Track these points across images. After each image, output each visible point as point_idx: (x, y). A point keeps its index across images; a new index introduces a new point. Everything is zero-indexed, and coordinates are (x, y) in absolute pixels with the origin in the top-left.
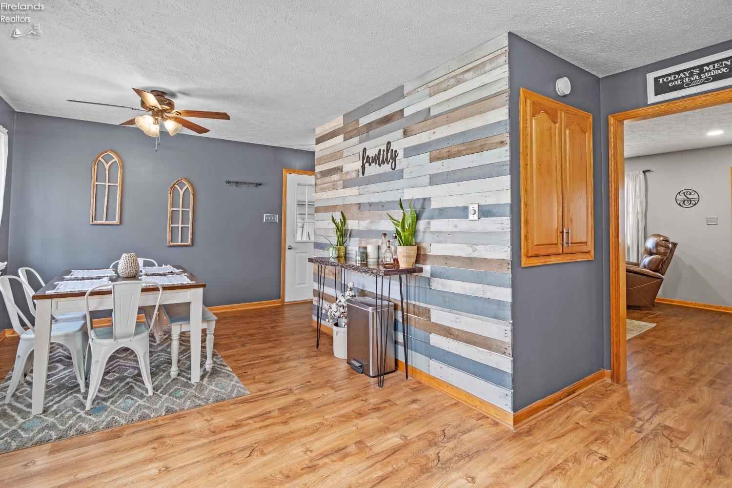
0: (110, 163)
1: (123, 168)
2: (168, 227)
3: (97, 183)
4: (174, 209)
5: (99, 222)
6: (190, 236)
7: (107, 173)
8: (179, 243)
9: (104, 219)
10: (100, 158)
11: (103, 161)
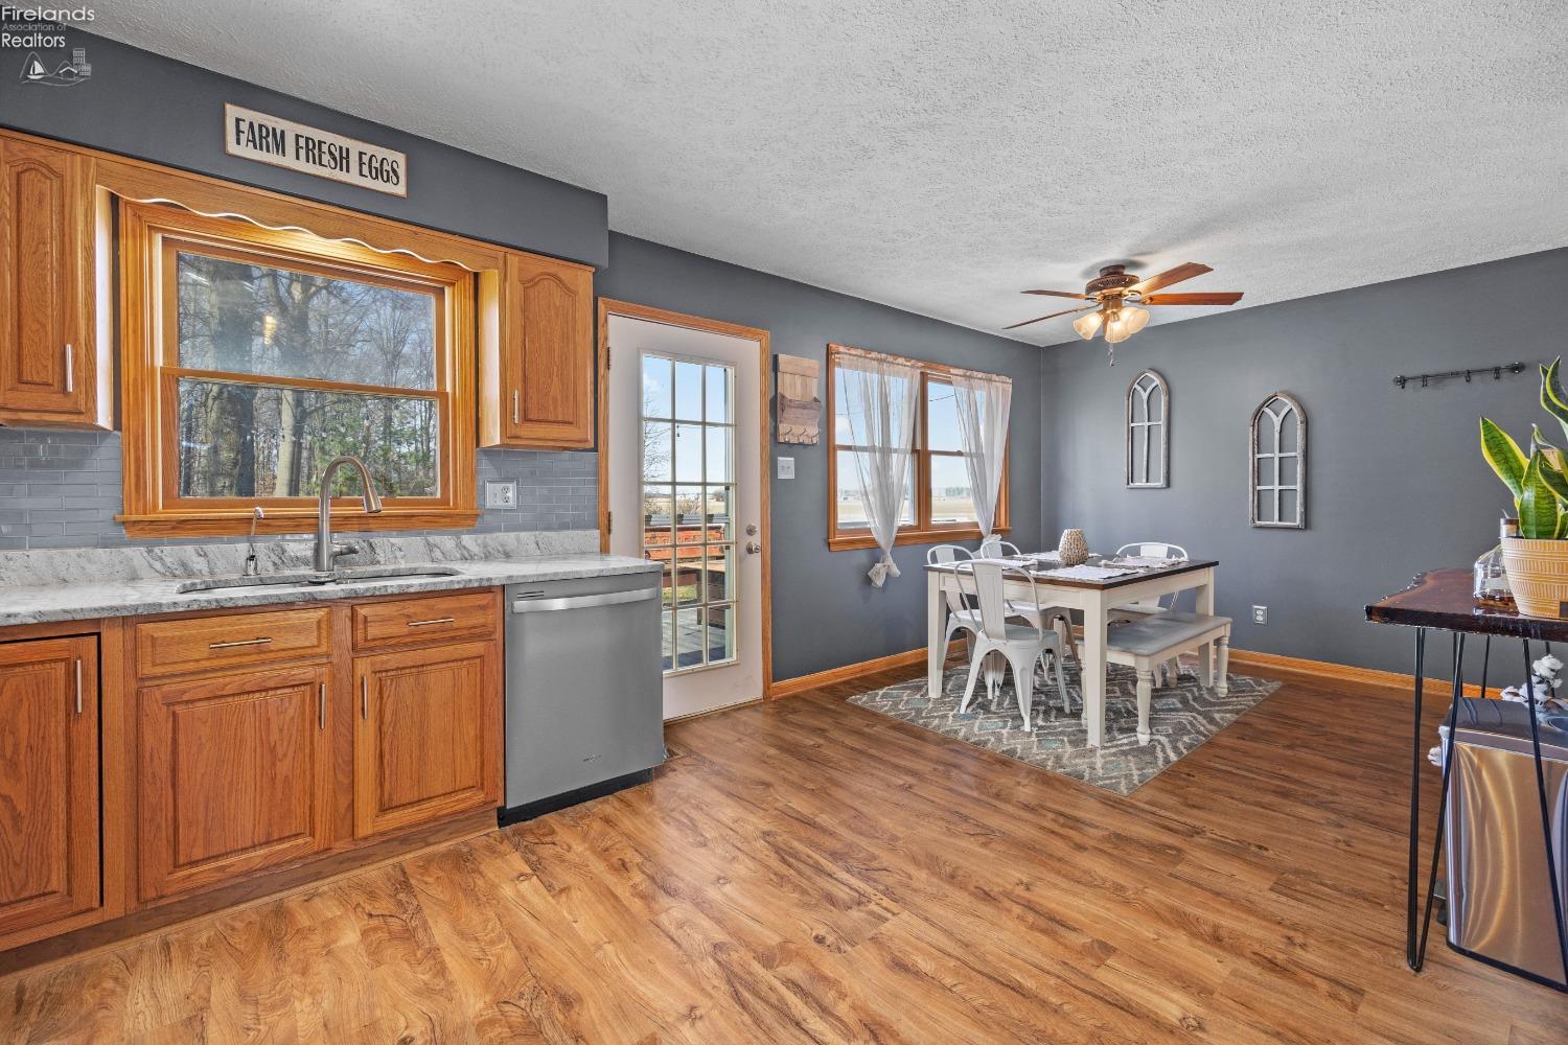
0: (1149, 391)
1: (1169, 393)
2: (1251, 489)
3: (1132, 425)
4: (1261, 456)
5: (1137, 484)
6: (1299, 509)
7: (1145, 406)
8: (1276, 522)
9: (1144, 480)
10: (1136, 386)
11: (1139, 388)
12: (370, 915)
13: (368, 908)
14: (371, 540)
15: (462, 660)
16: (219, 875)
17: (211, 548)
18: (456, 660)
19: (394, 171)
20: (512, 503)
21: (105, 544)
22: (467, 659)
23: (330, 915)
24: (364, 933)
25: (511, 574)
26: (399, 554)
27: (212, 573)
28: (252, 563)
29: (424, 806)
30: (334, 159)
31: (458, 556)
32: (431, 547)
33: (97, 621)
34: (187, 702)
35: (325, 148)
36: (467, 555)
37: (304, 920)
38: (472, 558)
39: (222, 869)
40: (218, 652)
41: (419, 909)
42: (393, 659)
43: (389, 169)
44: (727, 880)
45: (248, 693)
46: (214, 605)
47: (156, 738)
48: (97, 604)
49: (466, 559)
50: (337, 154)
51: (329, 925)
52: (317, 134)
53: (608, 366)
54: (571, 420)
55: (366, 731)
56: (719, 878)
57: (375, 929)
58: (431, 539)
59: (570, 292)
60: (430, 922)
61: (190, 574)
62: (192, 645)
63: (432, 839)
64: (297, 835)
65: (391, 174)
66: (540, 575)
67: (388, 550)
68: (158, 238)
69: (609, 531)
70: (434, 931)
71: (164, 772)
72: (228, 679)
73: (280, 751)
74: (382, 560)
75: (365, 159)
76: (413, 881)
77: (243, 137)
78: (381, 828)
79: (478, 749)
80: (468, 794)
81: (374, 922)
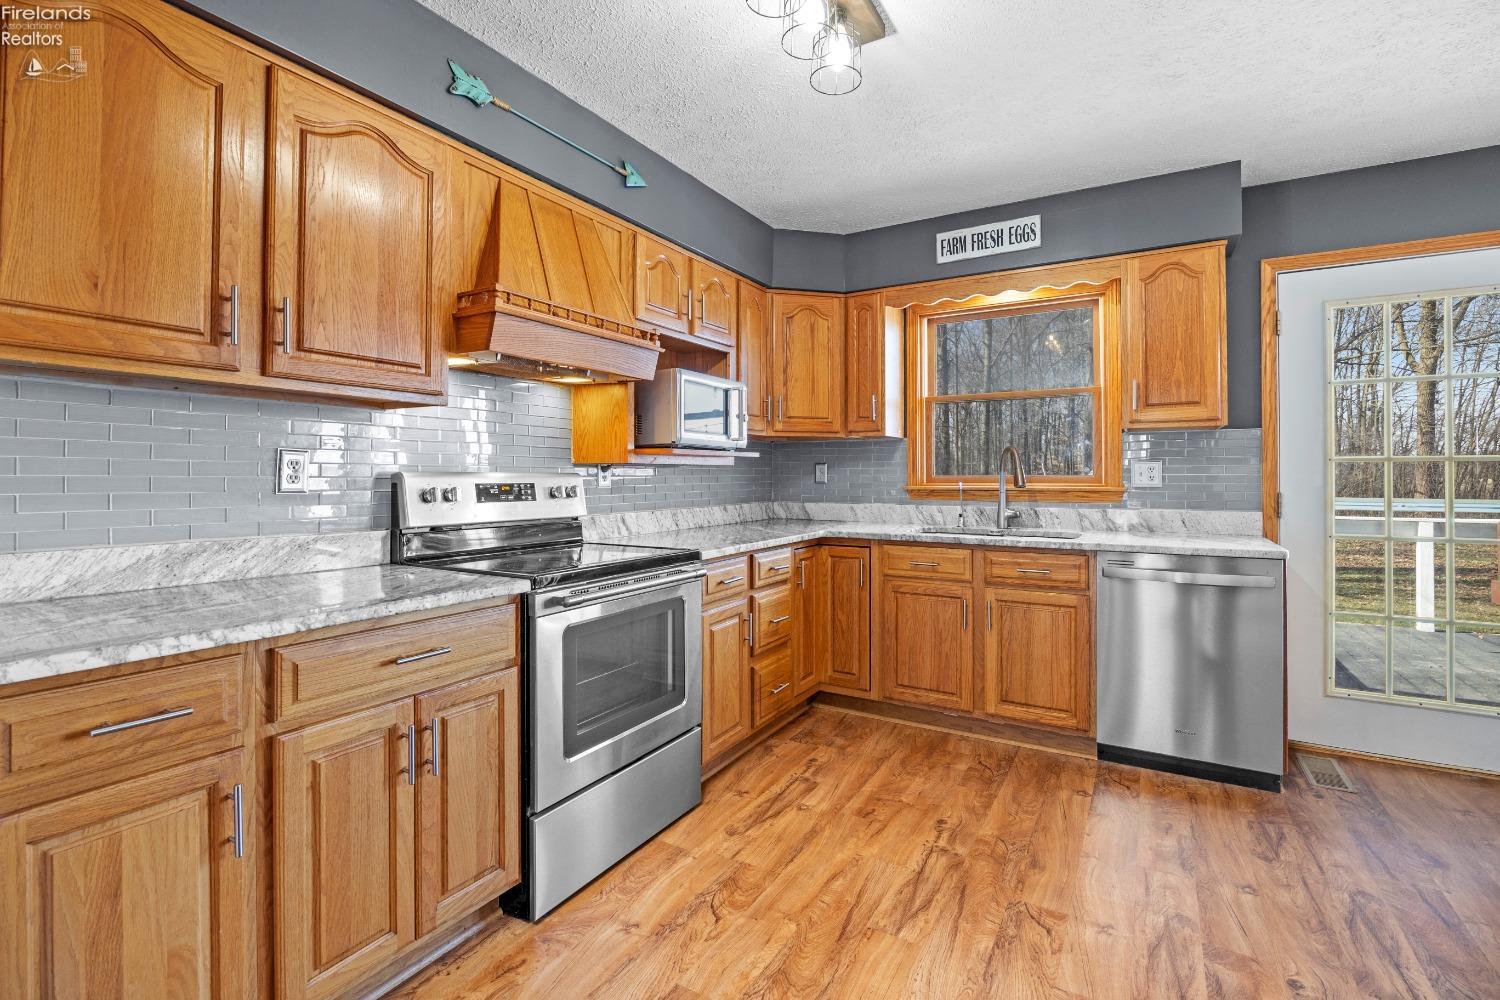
12: (980, 762)
13: (982, 759)
14: (1037, 509)
15: (1060, 606)
16: (914, 699)
17: (944, 508)
18: (1056, 606)
19: (1033, 231)
20: (1157, 482)
21: (901, 502)
22: (1064, 606)
23: (963, 751)
24: (970, 769)
25: (1100, 542)
26: (1056, 521)
27: (945, 524)
28: (962, 519)
29: (1030, 710)
30: (994, 240)
31: (1105, 527)
32: (1081, 517)
33: (869, 541)
34: (902, 593)
35: (988, 235)
36: (1112, 526)
37: (950, 748)
38: (1117, 530)
39: (916, 696)
40: (916, 567)
41: (1006, 774)
42: (1009, 594)
43: (1029, 231)
44: (1254, 892)
45: (938, 596)
46: (912, 539)
47: (890, 608)
48: (869, 532)
49: (1111, 530)
50: (996, 237)
51: (959, 756)
52: (982, 229)
53: (1276, 332)
54: (1197, 399)
55: (991, 641)
56: (1249, 887)
57: (977, 770)
58: (1081, 511)
59: (1194, 274)
60: (1005, 784)
61: (935, 523)
62: (904, 560)
63: (1044, 741)
64: (953, 694)
65: (1031, 234)
66: (1128, 546)
67: (1048, 517)
68: (925, 321)
69: (1278, 515)
70: (1003, 789)
71: (892, 628)
72: (921, 585)
73: (944, 637)
74: (1044, 525)
75: (1013, 231)
76: (1016, 760)
77: (945, 250)
78: (1001, 713)
79: (1073, 682)
80: (1063, 715)
81: (979, 767)
